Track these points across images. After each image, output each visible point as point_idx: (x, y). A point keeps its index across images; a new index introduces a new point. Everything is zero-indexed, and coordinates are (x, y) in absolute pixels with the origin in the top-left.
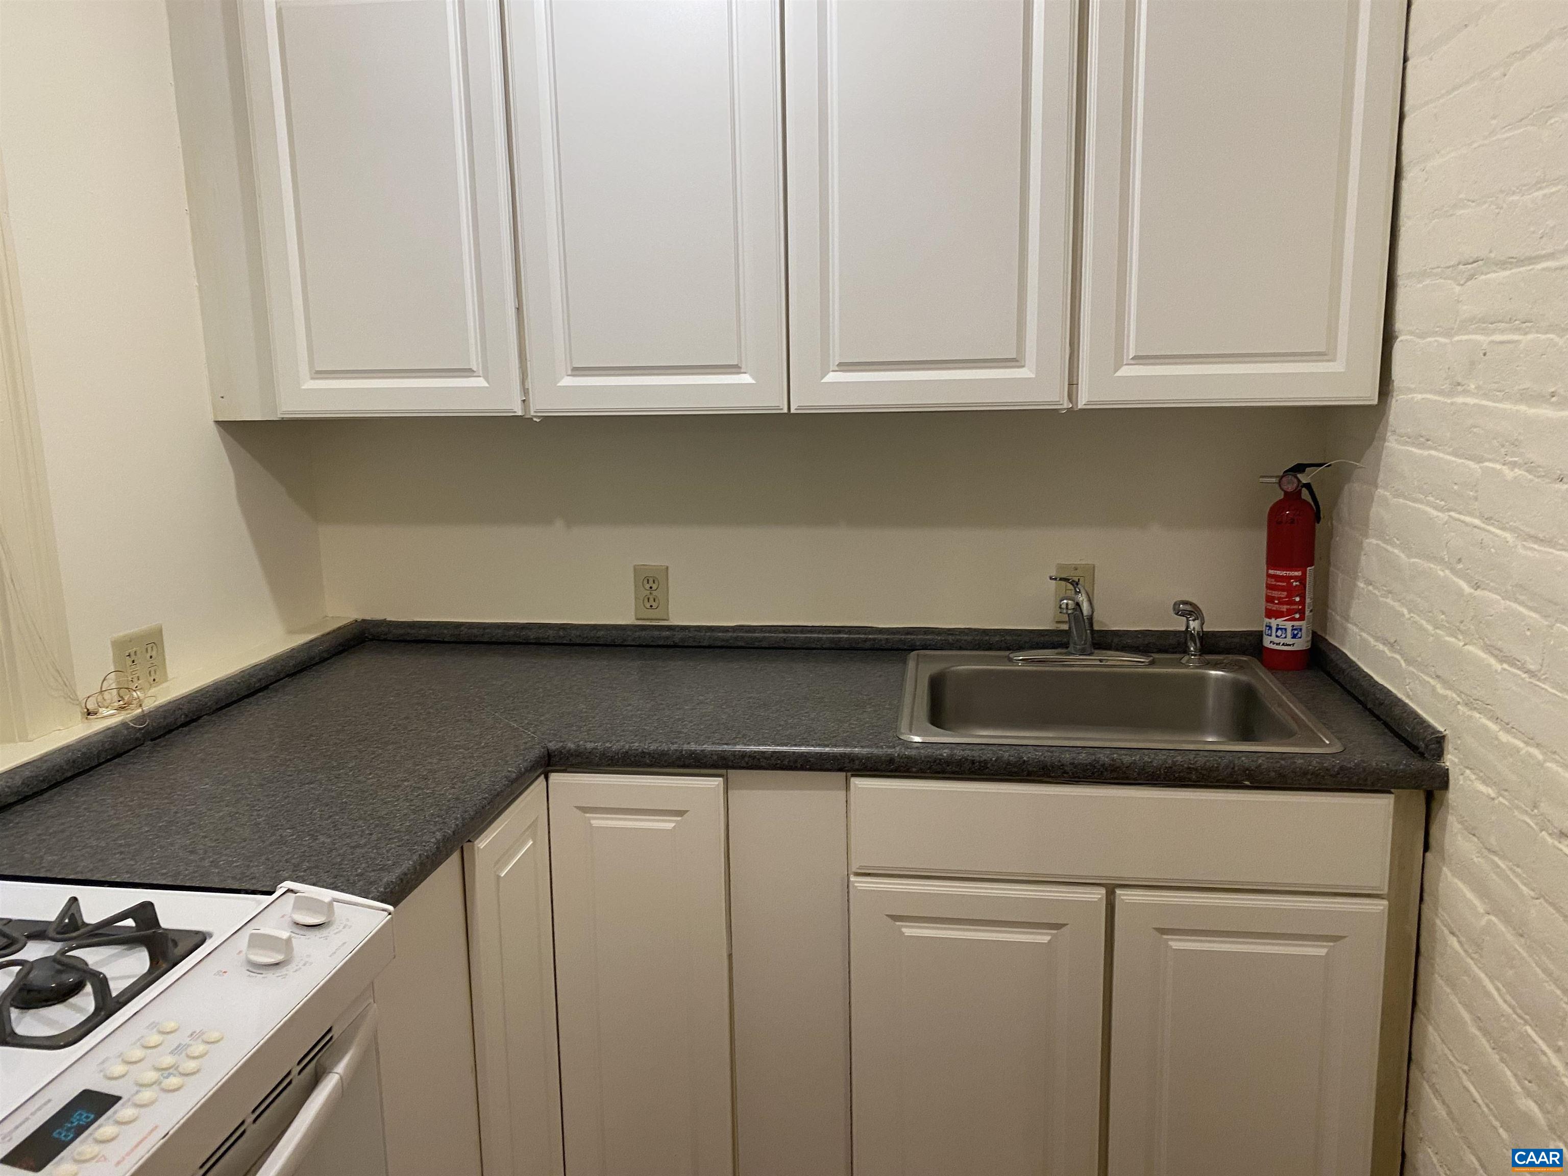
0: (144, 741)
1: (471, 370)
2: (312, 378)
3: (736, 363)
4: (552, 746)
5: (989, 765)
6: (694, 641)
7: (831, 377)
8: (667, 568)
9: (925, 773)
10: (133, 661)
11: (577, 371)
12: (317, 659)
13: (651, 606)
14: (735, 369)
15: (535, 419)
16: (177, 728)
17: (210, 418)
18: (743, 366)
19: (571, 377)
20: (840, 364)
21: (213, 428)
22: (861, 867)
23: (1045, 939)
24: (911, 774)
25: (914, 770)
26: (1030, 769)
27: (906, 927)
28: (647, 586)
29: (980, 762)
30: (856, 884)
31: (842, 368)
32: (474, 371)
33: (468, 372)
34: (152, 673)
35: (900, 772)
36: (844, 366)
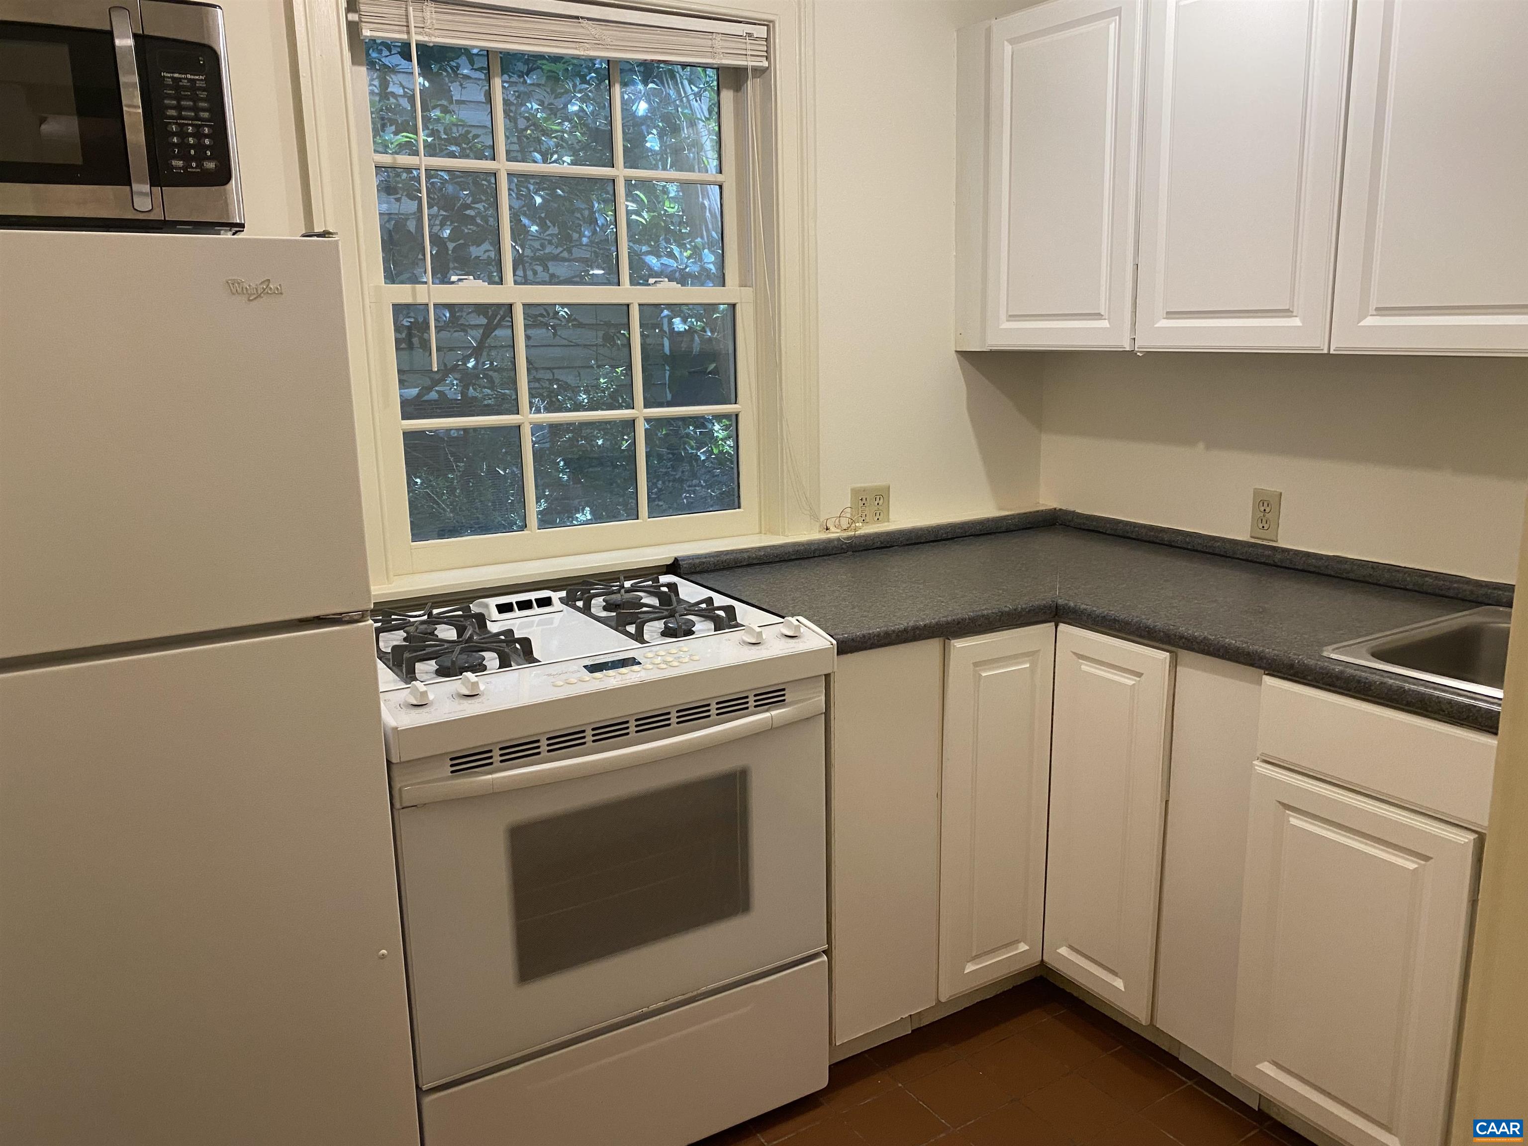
0: (847, 551)
1: (1099, 314)
2: (1008, 321)
3: (1287, 308)
4: (1060, 602)
5: (1373, 688)
6: (1291, 563)
7: (1369, 321)
8: (1281, 494)
9: (1319, 682)
10: (864, 504)
11: (1170, 315)
12: (1004, 529)
13: (1263, 527)
14: (1287, 313)
15: (1138, 354)
16: (874, 549)
17: (954, 349)
18: (1295, 311)
19: (1165, 320)
20: (1377, 309)
21: (954, 356)
22: (1263, 754)
23: (1412, 866)
24: (1305, 681)
25: (1309, 678)
26: (1409, 699)
27: (1295, 817)
28: (1262, 509)
29: (1365, 683)
30: (1256, 767)
31: (1380, 313)
32: (1102, 315)
33: (1098, 316)
34: (878, 514)
35: (1298, 677)
36: (1381, 311)
